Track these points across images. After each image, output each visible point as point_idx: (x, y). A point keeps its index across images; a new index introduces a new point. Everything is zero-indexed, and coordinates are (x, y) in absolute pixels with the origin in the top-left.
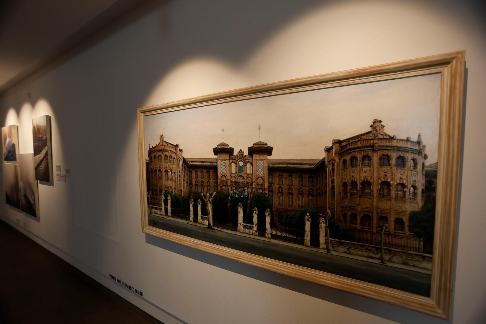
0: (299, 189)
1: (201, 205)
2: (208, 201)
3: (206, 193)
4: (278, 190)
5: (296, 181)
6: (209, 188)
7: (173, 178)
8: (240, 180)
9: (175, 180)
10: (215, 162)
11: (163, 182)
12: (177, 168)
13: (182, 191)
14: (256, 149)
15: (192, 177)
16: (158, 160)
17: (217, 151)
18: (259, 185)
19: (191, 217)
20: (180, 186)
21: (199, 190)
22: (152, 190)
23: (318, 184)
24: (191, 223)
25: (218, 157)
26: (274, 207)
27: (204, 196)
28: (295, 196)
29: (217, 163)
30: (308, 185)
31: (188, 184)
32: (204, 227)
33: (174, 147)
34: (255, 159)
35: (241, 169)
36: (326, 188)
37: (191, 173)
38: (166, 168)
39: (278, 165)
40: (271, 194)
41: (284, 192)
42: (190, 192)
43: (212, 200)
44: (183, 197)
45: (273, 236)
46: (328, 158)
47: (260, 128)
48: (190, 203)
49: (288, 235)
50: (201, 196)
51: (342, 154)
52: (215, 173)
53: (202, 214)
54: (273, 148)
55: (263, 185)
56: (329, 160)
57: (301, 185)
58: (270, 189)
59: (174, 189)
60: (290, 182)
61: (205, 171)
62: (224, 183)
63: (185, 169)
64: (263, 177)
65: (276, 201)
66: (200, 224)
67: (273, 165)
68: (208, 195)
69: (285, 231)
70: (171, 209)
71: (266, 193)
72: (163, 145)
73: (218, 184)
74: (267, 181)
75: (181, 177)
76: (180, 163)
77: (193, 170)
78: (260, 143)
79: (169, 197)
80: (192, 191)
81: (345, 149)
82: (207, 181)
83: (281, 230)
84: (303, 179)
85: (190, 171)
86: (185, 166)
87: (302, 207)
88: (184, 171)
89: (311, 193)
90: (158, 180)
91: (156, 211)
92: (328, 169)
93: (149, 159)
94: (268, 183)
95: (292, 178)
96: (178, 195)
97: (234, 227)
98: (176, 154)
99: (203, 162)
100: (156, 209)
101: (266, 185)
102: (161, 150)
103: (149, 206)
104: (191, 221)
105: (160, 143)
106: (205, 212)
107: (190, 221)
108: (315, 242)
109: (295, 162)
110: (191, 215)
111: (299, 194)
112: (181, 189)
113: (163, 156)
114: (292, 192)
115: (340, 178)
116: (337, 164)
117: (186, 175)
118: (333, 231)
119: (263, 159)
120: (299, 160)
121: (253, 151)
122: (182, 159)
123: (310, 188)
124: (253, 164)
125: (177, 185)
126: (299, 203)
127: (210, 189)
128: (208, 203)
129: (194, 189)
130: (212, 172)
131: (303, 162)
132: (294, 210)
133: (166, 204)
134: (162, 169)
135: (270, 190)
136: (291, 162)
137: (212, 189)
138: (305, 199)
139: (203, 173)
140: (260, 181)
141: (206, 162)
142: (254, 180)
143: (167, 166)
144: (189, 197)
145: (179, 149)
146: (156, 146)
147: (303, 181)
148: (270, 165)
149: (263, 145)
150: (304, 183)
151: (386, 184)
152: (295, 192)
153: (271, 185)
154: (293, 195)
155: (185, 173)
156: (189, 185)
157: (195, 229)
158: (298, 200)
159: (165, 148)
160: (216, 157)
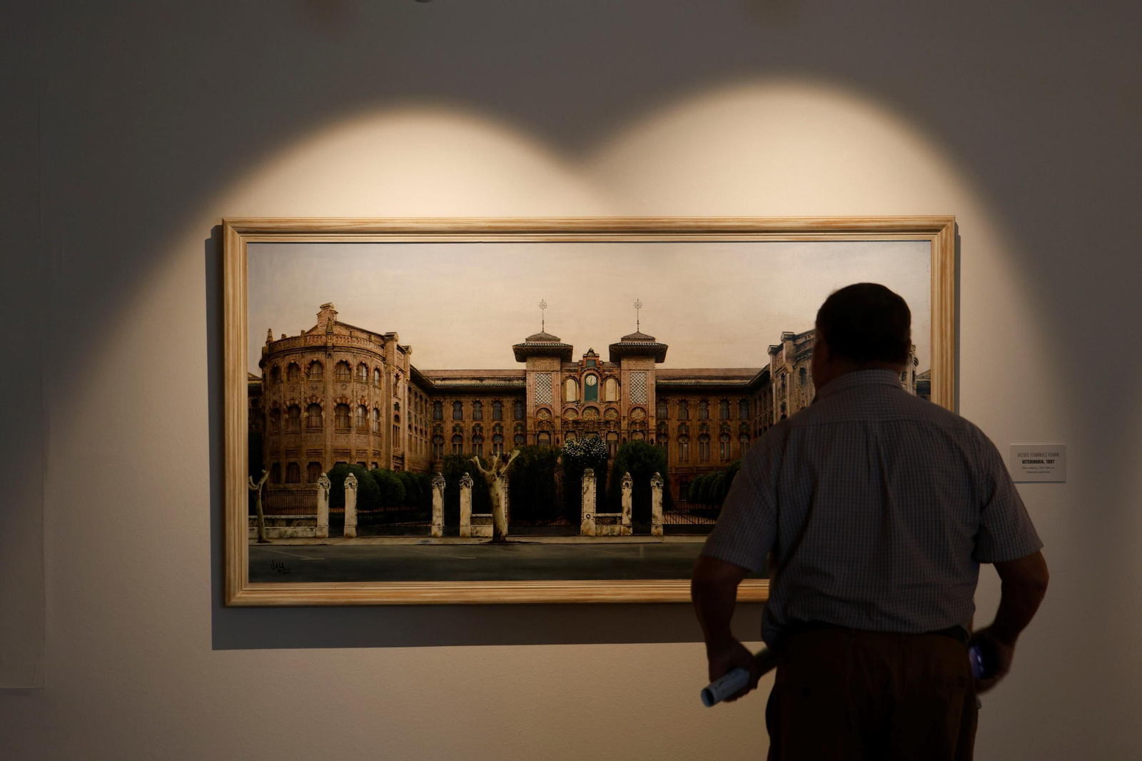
0: (721, 426)
1: (473, 488)
2: (493, 475)
3: (490, 454)
4: (679, 431)
5: (715, 411)
6: (498, 441)
7: (368, 426)
8: (589, 416)
9: (379, 430)
10: (518, 379)
11: (329, 437)
12: (388, 397)
13: (406, 457)
14: (629, 348)
15: (441, 419)
16: (308, 376)
17: (522, 353)
18: (636, 423)
19: (437, 523)
20: (396, 443)
21: (466, 450)
22: (276, 469)
23: (758, 414)
24: (433, 541)
25: (527, 366)
26: (671, 468)
27: (483, 463)
28: (714, 439)
29: (525, 379)
30: (738, 417)
31: (429, 437)
32: (481, 544)
33: (378, 339)
34: (626, 370)
35: (591, 392)
36: (773, 420)
37: (438, 409)
38: (341, 398)
39: (678, 381)
40: (663, 441)
41: (690, 433)
42: (436, 457)
43: (508, 472)
44: (408, 474)
45: (669, 530)
46: (774, 366)
47: (638, 306)
48: (432, 489)
49: (702, 521)
50: (474, 465)
51: (798, 359)
52: (519, 405)
53: (475, 510)
54: (667, 346)
55: (644, 423)
56: (777, 368)
57: (725, 417)
58: (661, 430)
59: (371, 455)
60: (704, 414)
61: (486, 401)
62: (546, 427)
63: (418, 399)
64: (644, 408)
65: (675, 454)
66: (468, 537)
67: (667, 381)
68: (496, 459)
69: (694, 513)
70: (358, 515)
71: (652, 440)
72: (329, 333)
73: (528, 428)
74: (655, 415)
75: (402, 420)
76: (400, 384)
77: (445, 399)
78: (637, 337)
79: (350, 480)
80: (441, 454)
81: (802, 350)
82: (493, 424)
83: (687, 514)
84: (730, 407)
85: (438, 405)
86: (419, 390)
87: (728, 460)
88: (416, 403)
89: (745, 431)
90: (303, 434)
91: (290, 530)
92: (774, 385)
93: (264, 375)
94: (657, 420)
95: (708, 405)
96: (388, 470)
97: (572, 522)
98: (384, 359)
99: (481, 379)
100: (289, 523)
101: (653, 423)
102: (323, 348)
103: (254, 520)
104: (435, 536)
105: (316, 327)
106: (483, 503)
107: (430, 537)
109: (714, 374)
110: (434, 518)
111: (721, 435)
112: (400, 453)
113: (330, 365)
114: (708, 432)
115: (795, 401)
116: (790, 376)
117: (422, 412)
119: (645, 370)
120: (722, 370)
121: (620, 352)
122: (409, 373)
123: (743, 423)
124: (622, 380)
125: (384, 445)
126: (722, 452)
127: (501, 445)
128: (495, 480)
129: (448, 449)
130: (508, 403)
131: (730, 374)
132: (712, 469)
133: (337, 500)
134: (322, 401)
135: (662, 432)
136: (706, 374)
137: (508, 444)
138: (735, 444)
139: (482, 406)
140: (638, 415)
141: (493, 379)
142: (624, 413)
143: (348, 392)
144: (431, 470)
145: (395, 346)
146: (299, 334)
147: (728, 409)
148: (662, 381)
149: (645, 340)
150: (731, 414)
152: (714, 432)
153: (663, 423)
154: (709, 440)
155: (416, 407)
156: (432, 441)
157: (450, 555)
158: (721, 447)
159: (341, 342)
160: (522, 366)
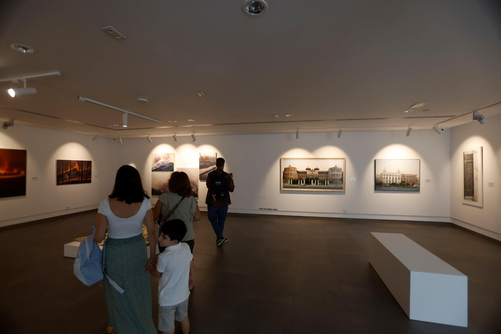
2: (304, 180)
5: (324, 174)
7: (293, 175)
8: (312, 175)
10: (306, 171)
11: (289, 176)
12: (295, 173)
15: (299, 175)
16: (288, 171)
17: (306, 169)
20: (295, 177)
22: (285, 179)
24: (299, 185)
33: (294, 168)
34: (315, 171)
35: (312, 173)
36: (329, 175)
41: (321, 176)
44: (296, 179)
45: (319, 185)
47: (317, 165)
48: (298, 181)
49: (322, 184)
50: (302, 179)
54: (319, 169)
59: (293, 178)
61: (303, 173)
62: (308, 176)
64: (317, 174)
65: (320, 178)
66: (301, 185)
70: (292, 183)
71: (318, 177)
72: (289, 167)
77: (300, 173)
79: (292, 180)
82: (304, 175)
86: (297, 172)
90: (287, 176)
91: (286, 184)
93: (284, 171)
97: (311, 184)
102: (289, 169)
103: (283, 183)
106: (303, 182)
108: (327, 184)
109: (323, 171)
110: (299, 183)
118: (330, 182)
119: (317, 171)
121: (315, 169)
123: (326, 175)
127: (304, 177)
129: (300, 177)
130: (305, 173)
131: (325, 171)
132: (323, 180)
133: (290, 181)
134: (289, 173)
138: (325, 177)
141: (304, 171)
142: (315, 175)
143: (291, 172)
144: (298, 179)
146: (287, 167)
148: (319, 172)
149: (317, 168)
151: (337, 174)
152: (323, 176)
153: (319, 175)
155: (297, 174)
156: (298, 177)
159: (291, 168)
